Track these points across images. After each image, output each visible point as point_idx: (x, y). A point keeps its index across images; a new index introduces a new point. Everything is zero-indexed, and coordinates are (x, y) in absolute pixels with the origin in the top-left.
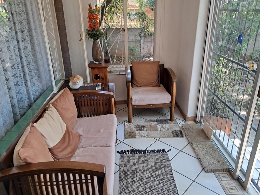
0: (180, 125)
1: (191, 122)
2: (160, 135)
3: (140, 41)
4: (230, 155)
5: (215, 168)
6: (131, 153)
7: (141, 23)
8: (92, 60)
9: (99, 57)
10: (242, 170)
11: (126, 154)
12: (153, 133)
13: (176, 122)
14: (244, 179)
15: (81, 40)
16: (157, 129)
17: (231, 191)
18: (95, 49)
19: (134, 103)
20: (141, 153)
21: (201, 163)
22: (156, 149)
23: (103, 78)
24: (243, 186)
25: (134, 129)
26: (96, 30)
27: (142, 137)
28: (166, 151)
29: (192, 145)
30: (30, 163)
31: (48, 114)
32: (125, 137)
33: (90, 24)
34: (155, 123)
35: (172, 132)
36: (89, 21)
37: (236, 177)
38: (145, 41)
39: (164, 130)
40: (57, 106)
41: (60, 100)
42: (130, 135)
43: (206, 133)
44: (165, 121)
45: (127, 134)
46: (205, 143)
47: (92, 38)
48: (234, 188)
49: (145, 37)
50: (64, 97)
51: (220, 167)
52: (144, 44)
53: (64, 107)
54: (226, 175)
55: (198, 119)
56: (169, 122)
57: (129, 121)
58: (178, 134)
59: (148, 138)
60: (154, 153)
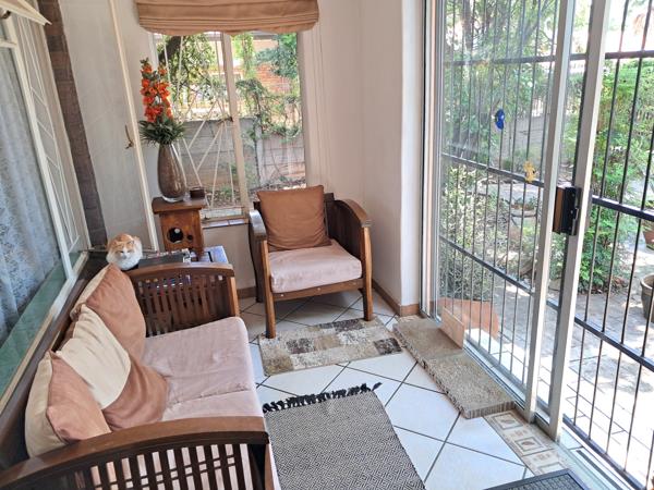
0: (390, 327)
1: (412, 317)
2: (351, 356)
3: (254, 150)
4: (509, 376)
5: (484, 405)
6: (289, 407)
7: (253, 106)
8: (159, 194)
9: (177, 186)
10: (539, 403)
11: (277, 409)
12: (331, 353)
13: (379, 321)
14: (548, 420)
15: (130, 145)
16: (339, 344)
17: (526, 447)
18: (164, 166)
19: (277, 288)
20: (314, 403)
21: (453, 401)
22: (347, 387)
23: (190, 237)
24: (549, 434)
25: (284, 351)
26: (165, 120)
27: (307, 365)
28: (371, 388)
29: (425, 367)
30: (77, 441)
31: (83, 328)
32: (268, 373)
33: (148, 108)
34: (332, 330)
35: (375, 344)
36: (146, 100)
37: (530, 417)
38: (267, 147)
39: (356, 343)
40: (98, 307)
41: (103, 295)
42: (276, 366)
43: (450, 336)
44: (354, 322)
45: (270, 364)
46: (452, 357)
47: (156, 140)
48: (532, 441)
49: (265, 139)
50: (110, 285)
51: (494, 402)
52: (264, 155)
53: (114, 310)
54: (508, 417)
55: (426, 308)
56: (363, 323)
57: (269, 335)
58: (390, 347)
59: (323, 366)
60: (344, 396)
